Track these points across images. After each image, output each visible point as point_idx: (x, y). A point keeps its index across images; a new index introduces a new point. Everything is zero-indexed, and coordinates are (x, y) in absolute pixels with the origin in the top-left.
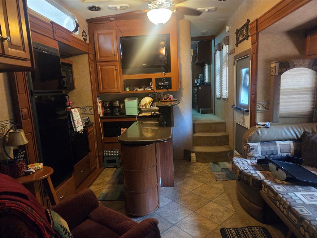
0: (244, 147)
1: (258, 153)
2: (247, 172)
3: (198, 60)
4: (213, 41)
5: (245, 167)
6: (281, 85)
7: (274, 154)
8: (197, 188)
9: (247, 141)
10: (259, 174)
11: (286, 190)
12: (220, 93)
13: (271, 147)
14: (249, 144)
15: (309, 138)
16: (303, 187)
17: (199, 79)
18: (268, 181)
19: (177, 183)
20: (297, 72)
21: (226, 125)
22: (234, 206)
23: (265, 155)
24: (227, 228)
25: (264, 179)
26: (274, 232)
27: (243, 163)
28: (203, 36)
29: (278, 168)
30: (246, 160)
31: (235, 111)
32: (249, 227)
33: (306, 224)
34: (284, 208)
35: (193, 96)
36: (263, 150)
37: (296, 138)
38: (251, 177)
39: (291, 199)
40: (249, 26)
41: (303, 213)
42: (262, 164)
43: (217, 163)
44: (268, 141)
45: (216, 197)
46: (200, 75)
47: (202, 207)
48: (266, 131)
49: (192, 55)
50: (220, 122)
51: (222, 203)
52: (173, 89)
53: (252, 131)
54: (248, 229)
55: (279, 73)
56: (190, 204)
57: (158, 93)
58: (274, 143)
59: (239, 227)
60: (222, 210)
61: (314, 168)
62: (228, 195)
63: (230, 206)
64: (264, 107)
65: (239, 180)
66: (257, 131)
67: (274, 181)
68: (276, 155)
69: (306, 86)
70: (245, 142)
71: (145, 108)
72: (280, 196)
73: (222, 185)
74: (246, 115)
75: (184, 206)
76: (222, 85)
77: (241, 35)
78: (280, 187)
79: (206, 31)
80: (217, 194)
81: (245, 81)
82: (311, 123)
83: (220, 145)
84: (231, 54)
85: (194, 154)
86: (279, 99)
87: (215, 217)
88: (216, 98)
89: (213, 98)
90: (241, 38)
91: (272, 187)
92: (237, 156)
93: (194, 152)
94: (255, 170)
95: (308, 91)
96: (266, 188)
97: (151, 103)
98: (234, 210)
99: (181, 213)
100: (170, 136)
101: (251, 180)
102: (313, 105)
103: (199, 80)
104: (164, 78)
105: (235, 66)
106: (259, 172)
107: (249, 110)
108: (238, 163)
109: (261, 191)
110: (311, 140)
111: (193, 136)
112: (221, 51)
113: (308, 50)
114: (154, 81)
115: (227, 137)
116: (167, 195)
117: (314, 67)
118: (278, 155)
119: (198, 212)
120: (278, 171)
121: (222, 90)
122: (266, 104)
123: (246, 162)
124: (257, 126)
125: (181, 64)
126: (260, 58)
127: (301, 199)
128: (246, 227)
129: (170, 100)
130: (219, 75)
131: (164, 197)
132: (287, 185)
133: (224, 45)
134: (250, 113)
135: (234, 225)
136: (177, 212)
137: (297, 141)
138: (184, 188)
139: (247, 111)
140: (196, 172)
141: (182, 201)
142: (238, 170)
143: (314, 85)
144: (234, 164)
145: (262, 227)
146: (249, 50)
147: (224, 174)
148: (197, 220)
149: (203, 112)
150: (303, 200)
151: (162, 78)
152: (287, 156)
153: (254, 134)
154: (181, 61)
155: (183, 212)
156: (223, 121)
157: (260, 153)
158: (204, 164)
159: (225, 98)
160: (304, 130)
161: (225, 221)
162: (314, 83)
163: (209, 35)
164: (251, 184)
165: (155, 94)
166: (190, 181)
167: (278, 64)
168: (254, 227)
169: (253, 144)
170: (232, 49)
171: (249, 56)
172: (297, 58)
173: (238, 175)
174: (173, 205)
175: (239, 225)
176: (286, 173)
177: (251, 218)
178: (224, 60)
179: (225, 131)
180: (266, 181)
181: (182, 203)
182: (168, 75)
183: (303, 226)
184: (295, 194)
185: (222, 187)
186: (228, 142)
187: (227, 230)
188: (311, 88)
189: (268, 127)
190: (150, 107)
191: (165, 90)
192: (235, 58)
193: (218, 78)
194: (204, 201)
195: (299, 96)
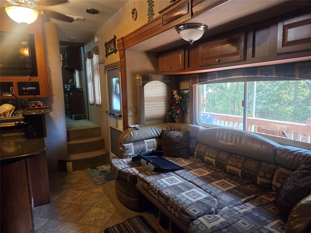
0: (120, 148)
1: (132, 152)
2: (124, 171)
3: (67, 65)
4: (82, 48)
5: (123, 167)
6: (145, 94)
7: (144, 151)
8: (77, 198)
9: (123, 143)
10: (134, 171)
11: (155, 179)
12: (93, 100)
13: (141, 145)
14: (124, 145)
15: (166, 134)
16: (166, 174)
17: (69, 84)
18: (142, 174)
19: (54, 198)
20: (154, 84)
21: (101, 130)
22: (114, 205)
23: (137, 153)
24: (110, 228)
25: (138, 174)
26: (148, 217)
27: (121, 164)
28: (71, 41)
29: (148, 162)
30: (123, 160)
31: (109, 116)
32: (129, 219)
33: (171, 201)
34: (155, 194)
35: (65, 102)
36: (135, 149)
37: (157, 136)
38: (128, 175)
39: (159, 185)
40: (116, 42)
41: (168, 194)
42: (136, 161)
43: (95, 168)
44: (138, 141)
45: (97, 201)
46: (70, 81)
47: (84, 215)
48: (136, 133)
49: (62, 60)
50: (95, 127)
51: (104, 206)
52: (42, 95)
53: (126, 133)
54: (129, 221)
55: (142, 84)
56: (71, 217)
57: (21, 99)
58: (143, 142)
59: (121, 222)
60: (104, 212)
61: (171, 158)
62: (109, 196)
63: (111, 206)
64: (133, 112)
65: (118, 180)
66: (130, 133)
67: (146, 174)
68: (145, 151)
69: (161, 95)
70: (121, 144)
71: (3, 117)
72: (151, 185)
73: (102, 188)
74: (119, 120)
75: (64, 220)
76: (94, 92)
77: (110, 48)
78: (151, 177)
79: (74, 38)
80: (97, 198)
81: (116, 90)
82: (166, 124)
83: (96, 149)
84: (102, 63)
85: (71, 163)
86: (144, 105)
87: (98, 221)
88: (89, 105)
89: (86, 104)
90: (110, 50)
91: (145, 179)
92: (114, 158)
93: (70, 161)
94: (131, 167)
95: (162, 99)
96: (140, 181)
97: (13, 111)
98: (114, 208)
99: (62, 229)
100: (45, 148)
101: (128, 176)
102: (166, 109)
103: (69, 86)
104: (30, 82)
105: (106, 75)
106: (134, 169)
107: (121, 115)
108: (116, 164)
109: (136, 185)
110: (167, 136)
111: (68, 144)
112: (91, 59)
113: (160, 68)
114: (15, 85)
115: (103, 141)
116: (43, 215)
117: (165, 81)
118: (147, 151)
119: (81, 221)
120: (148, 164)
121: (94, 96)
122: (135, 109)
123: (123, 162)
124: (129, 129)
125: (49, 68)
126: (127, 70)
127: (166, 183)
128: (127, 220)
129: (40, 107)
130: (91, 82)
131: (39, 218)
132: (155, 174)
133: (94, 54)
134: (122, 117)
135: (117, 222)
136: (57, 230)
137: (158, 138)
138: (63, 201)
139: (120, 116)
140: (74, 181)
141: (61, 217)
142: (117, 171)
143: (166, 95)
144: (113, 165)
145: (138, 216)
146: (118, 62)
147: (103, 176)
148: (80, 230)
149: (77, 119)
150: (167, 184)
151: (27, 82)
152: (153, 151)
153: (128, 136)
154: (50, 65)
155: (64, 228)
156: (98, 126)
157: (133, 151)
158: (81, 172)
159: (99, 104)
160: (162, 129)
161: (108, 221)
162: (165, 93)
163: (77, 41)
164: (128, 180)
165: (17, 101)
166: (68, 193)
167: (141, 77)
168: (133, 218)
169: (127, 145)
170: (102, 59)
171: (118, 68)
172: (153, 73)
173: (117, 175)
174: (51, 223)
175: (120, 220)
176: (154, 165)
177: (129, 211)
178: (95, 69)
179: (100, 135)
180: (140, 175)
181: (61, 218)
182: (34, 79)
183: (169, 205)
184: (161, 180)
185: (102, 190)
186: (104, 146)
187: (111, 229)
188: (164, 96)
189: (138, 129)
190: (12, 116)
191: (32, 96)
192: (106, 67)
193: (90, 85)
194: (86, 208)
195: (157, 103)
